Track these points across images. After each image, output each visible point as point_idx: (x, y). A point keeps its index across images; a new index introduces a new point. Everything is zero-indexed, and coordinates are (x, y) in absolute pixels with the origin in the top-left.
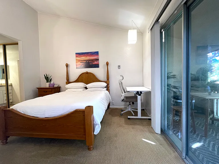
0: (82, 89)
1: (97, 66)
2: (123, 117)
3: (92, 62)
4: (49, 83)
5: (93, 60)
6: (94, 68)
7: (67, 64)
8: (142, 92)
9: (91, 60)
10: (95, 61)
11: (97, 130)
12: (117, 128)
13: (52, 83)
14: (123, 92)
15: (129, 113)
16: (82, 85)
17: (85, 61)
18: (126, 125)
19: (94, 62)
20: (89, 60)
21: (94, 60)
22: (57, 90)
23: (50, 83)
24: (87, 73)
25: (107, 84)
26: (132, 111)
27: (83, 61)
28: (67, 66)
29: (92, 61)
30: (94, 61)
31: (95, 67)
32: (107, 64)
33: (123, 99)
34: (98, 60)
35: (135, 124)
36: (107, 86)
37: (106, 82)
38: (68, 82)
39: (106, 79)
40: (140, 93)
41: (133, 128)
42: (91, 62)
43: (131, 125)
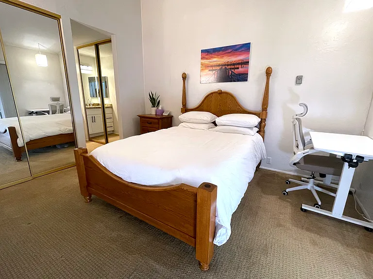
0: (208, 125)
1: (243, 77)
2: (289, 202)
3: (233, 69)
4: (155, 108)
5: (235, 65)
6: (235, 81)
7: (184, 74)
8: (363, 158)
9: (230, 65)
10: (240, 66)
11: (222, 238)
12: (269, 229)
13: (160, 108)
14: (301, 146)
15: (307, 196)
16: (207, 116)
17: (218, 68)
18: (296, 228)
19: (238, 68)
20: (228, 65)
21: (239, 64)
22: (166, 122)
23: (158, 108)
24: (220, 93)
25: (261, 119)
26: (317, 191)
27: (215, 66)
28: (184, 77)
29: (232, 67)
30: (238, 66)
31: (238, 81)
32: (269, 72)
33: (298, 163)
34: (247, 63)
35: (320, 231)
36: (260, 123)
37: (260, 114)
38: (185, 109)
39: (259, 108)
40: (355, 161)
41: (314, 243)
42: (231, 69)
43: (308, 230)
